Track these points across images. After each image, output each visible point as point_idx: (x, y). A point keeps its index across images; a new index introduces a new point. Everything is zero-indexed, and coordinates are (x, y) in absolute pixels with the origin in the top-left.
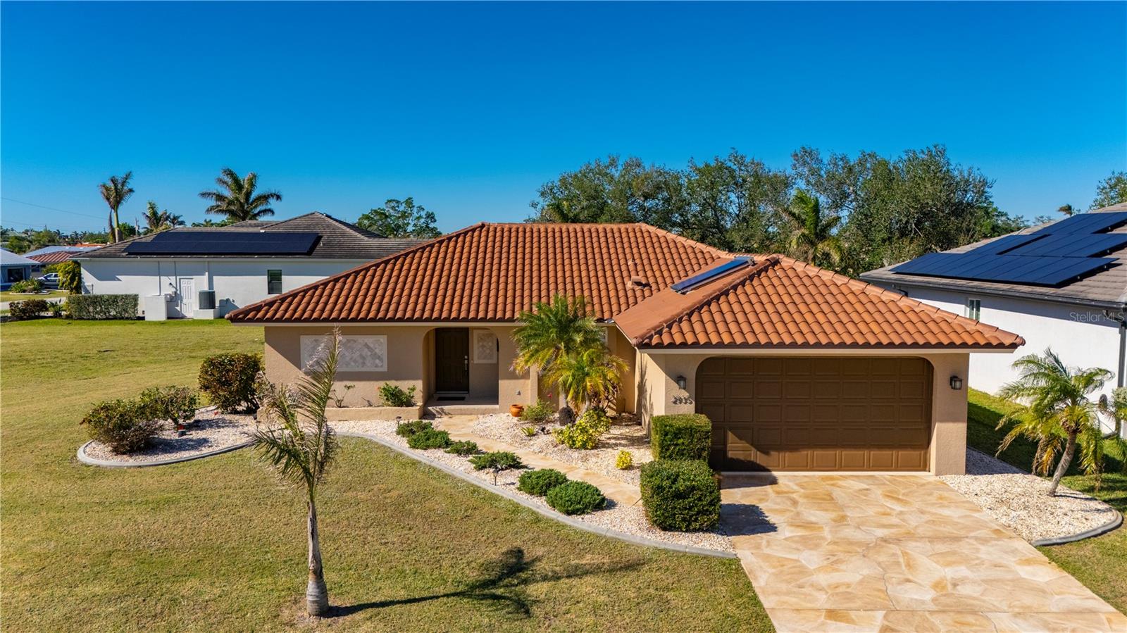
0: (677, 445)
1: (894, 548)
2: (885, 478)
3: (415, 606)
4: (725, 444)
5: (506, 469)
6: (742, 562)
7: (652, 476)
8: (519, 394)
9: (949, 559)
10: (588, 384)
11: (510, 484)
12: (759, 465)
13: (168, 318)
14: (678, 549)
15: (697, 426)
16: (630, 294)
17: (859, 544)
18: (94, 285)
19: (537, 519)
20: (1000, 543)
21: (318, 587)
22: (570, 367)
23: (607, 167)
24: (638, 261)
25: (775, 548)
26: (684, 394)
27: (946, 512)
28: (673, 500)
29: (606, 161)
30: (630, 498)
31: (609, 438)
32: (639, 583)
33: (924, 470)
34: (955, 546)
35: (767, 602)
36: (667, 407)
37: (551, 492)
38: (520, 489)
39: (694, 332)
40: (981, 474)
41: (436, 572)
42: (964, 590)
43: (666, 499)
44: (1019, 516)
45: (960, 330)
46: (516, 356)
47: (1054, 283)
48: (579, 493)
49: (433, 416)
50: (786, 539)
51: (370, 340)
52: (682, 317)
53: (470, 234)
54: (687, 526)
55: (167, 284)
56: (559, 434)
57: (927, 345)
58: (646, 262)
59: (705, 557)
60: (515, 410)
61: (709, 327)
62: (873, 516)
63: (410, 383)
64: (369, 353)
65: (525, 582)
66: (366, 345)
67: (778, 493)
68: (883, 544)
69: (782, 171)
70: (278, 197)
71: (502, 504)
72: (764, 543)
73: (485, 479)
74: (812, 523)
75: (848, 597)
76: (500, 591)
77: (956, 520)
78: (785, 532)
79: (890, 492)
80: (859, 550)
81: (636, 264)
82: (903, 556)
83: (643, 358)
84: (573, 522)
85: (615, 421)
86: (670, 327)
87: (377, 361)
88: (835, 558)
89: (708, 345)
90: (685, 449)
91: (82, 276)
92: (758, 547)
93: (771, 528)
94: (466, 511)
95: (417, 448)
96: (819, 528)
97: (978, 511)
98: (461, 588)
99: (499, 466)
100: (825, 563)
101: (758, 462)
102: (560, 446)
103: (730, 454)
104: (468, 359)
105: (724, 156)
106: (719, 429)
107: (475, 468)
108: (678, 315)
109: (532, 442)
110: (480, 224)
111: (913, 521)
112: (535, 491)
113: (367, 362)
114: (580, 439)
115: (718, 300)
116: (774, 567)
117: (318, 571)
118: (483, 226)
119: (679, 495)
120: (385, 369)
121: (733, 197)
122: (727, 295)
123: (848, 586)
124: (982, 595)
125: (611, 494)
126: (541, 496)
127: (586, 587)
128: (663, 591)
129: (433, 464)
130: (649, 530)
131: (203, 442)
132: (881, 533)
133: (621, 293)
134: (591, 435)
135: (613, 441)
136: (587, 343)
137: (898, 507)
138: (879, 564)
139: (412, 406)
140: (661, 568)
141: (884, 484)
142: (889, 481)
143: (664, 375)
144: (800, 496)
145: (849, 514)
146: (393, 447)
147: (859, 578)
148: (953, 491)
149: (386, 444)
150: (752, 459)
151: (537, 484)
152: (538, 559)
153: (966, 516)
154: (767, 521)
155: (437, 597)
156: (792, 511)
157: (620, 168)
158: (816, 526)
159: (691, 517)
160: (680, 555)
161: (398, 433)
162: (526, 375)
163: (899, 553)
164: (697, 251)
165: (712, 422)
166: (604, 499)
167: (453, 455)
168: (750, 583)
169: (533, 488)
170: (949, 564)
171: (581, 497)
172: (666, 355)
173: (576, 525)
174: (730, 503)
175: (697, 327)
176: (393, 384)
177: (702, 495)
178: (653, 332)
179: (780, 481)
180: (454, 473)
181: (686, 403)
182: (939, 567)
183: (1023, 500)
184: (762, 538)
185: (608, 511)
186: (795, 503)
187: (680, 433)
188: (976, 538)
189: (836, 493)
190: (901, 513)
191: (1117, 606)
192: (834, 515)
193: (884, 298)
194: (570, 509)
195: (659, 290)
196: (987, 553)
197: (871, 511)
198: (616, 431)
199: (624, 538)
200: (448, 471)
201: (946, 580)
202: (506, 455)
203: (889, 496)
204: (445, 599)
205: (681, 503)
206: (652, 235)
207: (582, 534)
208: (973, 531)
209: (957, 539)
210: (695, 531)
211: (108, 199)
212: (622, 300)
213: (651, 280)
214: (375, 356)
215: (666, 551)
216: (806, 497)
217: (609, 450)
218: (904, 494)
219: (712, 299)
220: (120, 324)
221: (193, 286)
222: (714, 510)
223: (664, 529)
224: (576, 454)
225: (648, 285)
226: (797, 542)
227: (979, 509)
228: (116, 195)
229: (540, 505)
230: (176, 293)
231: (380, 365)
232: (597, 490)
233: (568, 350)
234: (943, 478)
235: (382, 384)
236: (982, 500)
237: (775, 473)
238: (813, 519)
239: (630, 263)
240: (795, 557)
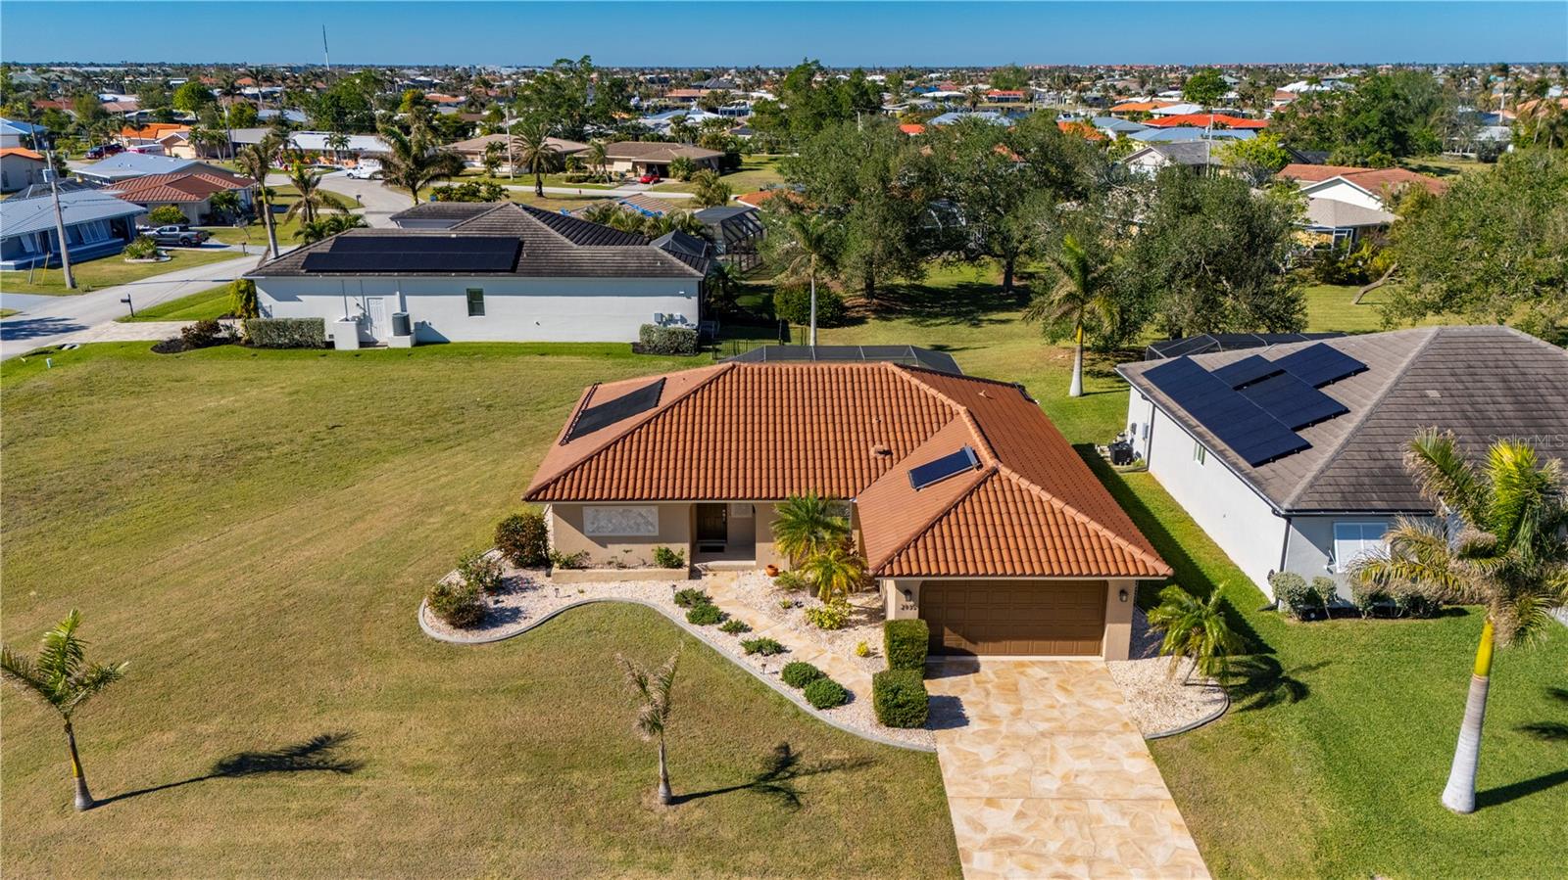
0: (902, 650)
1: (1046, 742)
3: (724, 796)
4: (942, 635)
5: (772, 655)
6: (939, 756)
8: (773, 554)
9: (1082, 751)
11: (774, 672)
12: (966, 651)
13: (361, 346)
14: (896, 743)
15: (918, 636)
16: (873, 465)
17: (1024, 737)
19: (798, 713)
20: (1122, 736)
21: (666, 788)
24: (882, 418)
25: (964, 741)
26: (910, 604)
27: (1097, 704)
28: (894, 708)
31: (852, 613)
32: (868, 777)
33: (1096, 655)
34: (1090, 740)
35: (950, 791)
36: (897, 612)
37: (807, 685)
38: (783, 679)
39: (919, 560)
41: (733, 766)
42: (1082, 781)
43: (890, 707)
44: (1148, 708)
45: (1128, 559)
47: (1252, 462)
48: (828, 693)
50: (972, 734)
52: (910, 544)
53: (722, 378)
54: (904, 725)
55: (354, 305)
57: (1099, 575)
58: (889, 419)
59: (914, 752)
61: (931, 554)
62: (1042, 708)
63: (679, 545)
64: (643, 521)
65: (793, 775)
66: (640, 514)
67: (978, 682)
68: (1040, 737)
71: (771, 695)
72: (958, 737)
73: (755, 666)
74: (995, 716)
75: (1003, 786)
76: (776, 784)
77: (1101, 713)
78: (975, 725)
79: (1063, 681)
80: (1022, 744)
81: (879, 423)
82: (1051, 749)
84: (824, 716)
86: (899, 556)
87: (650, 528)
88: (1003, 752)
89: (928, 575)
90: (908, 652)
91: (258, 296)
92: (952, 740)
93: (965, 721)
94: (745, 702)
95: (696, 623)
96: (1000, 721)
97: (1120, 703)
98: (752, 781)
99: (765, 652)
100: (996, 756)
101: (966, 648)
102: (811, 624)
103: (946, 644)
104: (726, 513)
106: (936, 625)
107: (746, 652)
108: (907, 542)
109: (787, 617)
111: (1070, 713)
112: (795, 682)
113: (641, 528)
114: (827, 622)
116: (960, 760)
117: (666, 779)
118: (734, 367)
119: (899, 705)
120: (657, 533)
122: (949, 515)
123: (1006, 777)
124: (1092, 784)
125: (852, 687)
126: (800, 689)
127: (834, 780)
128: (883, 783)
129: (712, 644)
130: (877, 725)
131: (515, 614)
132: (1043, 726)
133: (865, 465)
135: (855, 617)
137: (1063, 699)
138: (1032, 757)
139: (682, 566)
140: (883, 762)
141: (1062, 672)
143: (899, 592)
144: (994, 687)
145: (1024, 707)
146: (674, 619)
147: (1015, 769)
148: (1111, 680)
149: (669, 616)
150: (960, 645)
151: (797, 676)
152: (800, 753)
153: (1110, 709)
154: (963, 714)
155: (738, 788)
156: (983, 703)
158: (998, 719)
159: (907, 718)
160: (897, 751)
161: (677, 603)
163: (1049, 746)
164: (938, 404)
165: (932, 623)
166: (846, 693)
167: (726, 633)
168: (941, 775)
170: (1079, 757)
171: (829, 696)
172: (904, 582)
173: (825, 719)
174: (934, 694)
175: (922, 555)
176: (663, 546)
177: (914, 706)
178: (886, 561)
179: (982, 668)
180: (729, 656)
181: (911, 610)
182: (1071, 760)
183: (1159, 691)
184: (956, 732)
185: (849, 704)
186: (988, 694)
187: (904, 641)
188: (1108, 732)
189: (1022, 682)
190: (1063, 705)
191: (1173, 794)
192: (1013, 708)
194: (821, 704)
195: (899, 459)
196: (1108, 745)
197: (1042, 703)
198: (858, 601)
199: (860, 734)
200: (724, 654)
201: (1072, 771)
202: (770, 643)
203: (1061, 686)
204: (742, 790)
207: (831, 728)
208: (1108, 724)
209: (1094, 733)
210: (910, 727)
212: (866, 474)
213: (893, 446)
214: (648, 523)
215: (888, 747)
216: (998, 687)
217: (851, 630)
218: (1072, 684)
220: (312, 357)
221: (384, 309)
223: (888, 726)
224: (824, 635)
225: (889, 453)
226: (980, 736)
227: (1122, 701)
229: (797, 696)
230: (364, 315)
231: (652, 530)
232: (841, 689)
233: (818, 545)
234: (1110, 662)
235: (655, 546)
236: (1128, 691)
237: (979, 659)
238: (997, 712)
240: (975, 751)
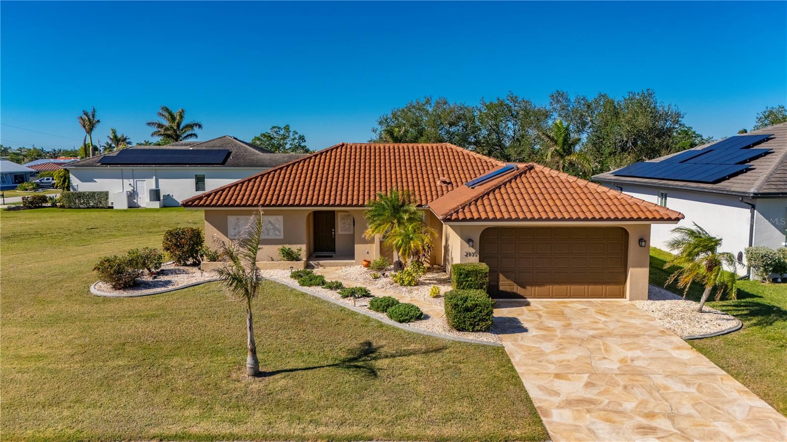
0: (467, 281)
1: (598, 341)
2: (598, 303)
3: (310, 372)
4: (498, 282)
5: (361, 297)
6: (505, 349)
7: (452, 299)
8: (368, 253)
9: (631, 346)
10: (412, 245)
11: (364, 306)
12: (519, 295)
13: (129, 207)
14: (467, 341)
15: (480, 270)
16: (439, 189)
17: (578, 339)
18: (79, 185)
19: (381, 325)
20: (663, 338)
21: (253, 359)
22: (401, 234)
23: (424, 105)
24: (444, 168)
25: (526, 341)
26: (472, 250)
27: (633, 321)
28: (464, 312)
29: (423, 101)
30: (438, 314)
31: (426, 280)
32: (443, 359)
33: (623, 297)
34: (635, 340)
35: (519, 370)
36: (461, 258)
37: (390, 310)
38: (370, 309)
39: (479, 212)
40: (658, 300)
41: (322, 354)
42: (636, 363)
43: (460, 312)
44: (677, 323)
45: (644, 210)
46: (367, 228)
47: (711, 181)
48: (407, 310)
49: (313, 267)
50: (533, 336)
51: (272, 219)
52: (471, 203)
53: (335, 150)
54: (473, 328)
55: (127, 185)
56: (394, 277)
57: (624, 219)
58: (449, 168)
59: (483, 346)
60: (365, 263)
61: (488, 208)
62: (587, 324)
63: (299, 246)
64: (272, 227)
65: (375, 359)
66: (270, 222)
67: (530, 311)
68: (592, 339)
69: (544, 107)
70: (200, 126)
71: (359, 317)
72: (520, 338)
73: (349, 303)
74: (549, 327)
75: (568, 367)
76: (359, 364)
77: (639, 325)
78: (533, 332)
79: (601, 310)
80: (577, 342)
81: (443, 170)
82: (603, 345)
83: (447, 228)
84: (403, 326)
85: (429, 270)
86: (463, 208)
87: (277, 232)
88: (561, 347)
89: (487, 219)
90: (472, 284)
91: (71, 179)
92: (516, 340)
93: (526, 330)
94: (338, 320)
95: (305, 286)
96: (554, 330)
97: (653, 321)
98: (337, 362)
99: (357, 296)
100: (556, 349)
101: (518, 293)
102: (395, 284)
103: (501, 288)
104: (334, 231)
105: (504, 97)
106: (493, 273)
107: (342, 297)
108: (468, 201)
109: (377, 282)
110: (341, 144)
111: (611, 326)
112: (380, 309)
113: (270, 232)
114: (407, 279)
115: (494, 192)
116: (525, 351)
117: (254, 350)
118: (343, 145)
119: (468, 310)
120: (282, 237)
121: (510, 125)
122: (500, 189)
123: (569, 361)
124: (648, 366)
125: (427, 311)
126: (383, 312)
127: (411, 361)
128: (458, 363)
129: (315, 295)
130: (449, 331)
131: (168, 283)
132: (591, 333)
133: (433, 188)
134: (414, 277)
135: (428, 281)
136: (411, 220)
137: (603, 319)
138: (588, 349)
139: (300, 261)
140: (456, 351)
141: (597, 306)
142: (600, 304)
143: (460, 238)
144: (544, 313)
145: (572, 322)
146: (288, 285)
147: (576, 356)
148: (639, 309)
149: (285, 284)
150: (515, 291)
151: (381, 305)
152: (382, 347)
153: (645, 324)
154: (522, 326)
155: (323, 367)
156: (538, 321)
157: (433, 105)
158: (552, 329)
159: (475, 322)
160: (468, 345)
161: (292, 277)
162: (372, 241)
163: (601, 343)
164: (483, 161)
165: (489, 267)
166: (422, 314)
167: (326, 289)
168: (509, 359)
169: (379, 308)
170: (630, 349)
171: (408, 312)
172: (461, 226)
173: (405, 328)
174: (500, 316)
175: (481, 208)
176: (287, 247)
177: (482, 309)
178: (453, 212)
179: (532, 304)
180: (329, 300)
181: (473, 256)
182: (624, 351)
183: (681, 314)
184: (519, 336)
185: (424, 321)
186: (540, 316)
187: (469, 274)
188: (649, 335)
189: (567, 311)
190: (605, 322)
191: (728, 372)
192: (563, 323)
193: (599, 190)
194: (401, 319)
195: (458, 186)
196: (653, 343)
197: (587, 321)
198: (430, 275)
199: (435, 335)
200: (324, 299)
201: (628, 358)
202: (361, 289)
203: (600, 312)
204: (328, 368)
205: (468, 315)
206: (454, 151)
207: (409, 333)
208: (647, 332)
209: (637, 336)
210: (478, 331)
211: (84, 127)
212: (434, 193)
213: (453, 180)
214: (275, 229)
215: (460, 342)
216: (547, 313)
217: (425, 286)
218: (608, 311)
219: (490, 191)
220: (97, 211)
221: (145, 186)
222: (489, 318)
223: (459, 330)
224: (404, 289)
225: (450, 183)
226: (539, 338)
227: (653, 319)
228: (90, 124)
229: (382, 317)
230: (133, 190)
231: (279, 234)
232: (418, 308)
233: (399, 223)
234: (634, 302)
235: (281, 247)
236: (656, 315)
237: (529, 300)
238: (551, 325)
239: (439, 169)
240: (538, 346)
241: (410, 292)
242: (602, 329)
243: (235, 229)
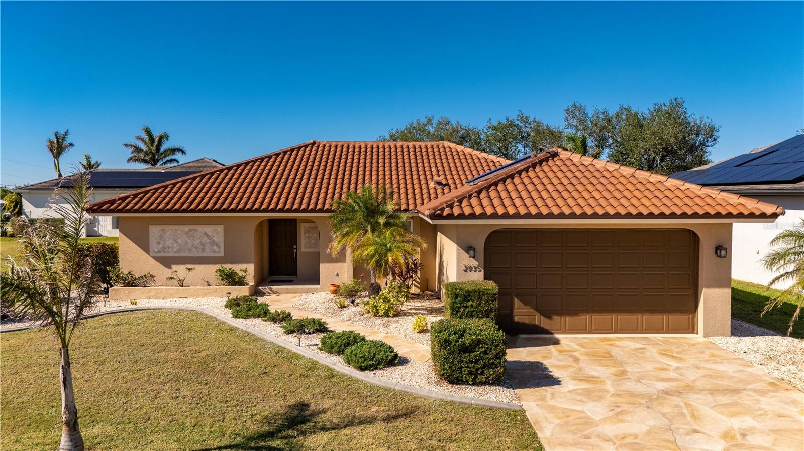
0: (466, 307)
1: (676, 400)
2: (658, 339)
4: (511, 309)
5: (313, 332)
6: (527, 414)
7: (440, 332)
8: (337, 275)
9: (733, 410)
10: (390, 258)
11: (312, 345)
12: (542, 328)
14: (464, 401)
15: (485, 290)
16: (432, 191)
17: (642, 396)
18: (32, 211)
19: (331, 374)
20: (778, 394)
22: (375, 243)
23: (425, 125)
24: (440, 168)
25: (559, 400)
26: (474, 263)
27: (720, 367)
28: (460, 353)
29: (423, 121)
30: (423, 356)
31: (411, 309)
32: (421, 435)
33: (693, 332)
34: (735, 398)
36: (458, 275)
37: (348, 351)
38: (321, 349)
39: (482, 206)
40: (745, 336)
41: (217, 425)
43: (453, 352)
44: (790, 370)
46: (331, 240)
48: (373, 350)
49: (262, 294)
50: (570, 392)
51: (209, 229)
52: (472, 194)
54: (474, 380)
56: (365, 305)
57: (695, 215)
58: (446, 168)
59: (490, 409)
60: (332, 288)
61: (496, 202)
62: (651, 371)
63: (244, 266)
64: (208, 241)
65: (303, 433)
66: (206, 234)
67: (561, 351)
68: (665, 396)
70: (183, 152)
71: (302, 362)
72: (549, 395)
73: (291, 342)
74: (593, 377)
75: (637, 448)
77: (732, 375)
78: (568, 385)
79: (665, 350)
80: (642, 401)
81: (438, 171)
82: (687, 407)
83: (442, 240)
84: (365, 377)
85: (416, 297)
87: (215, 247)
88: (618, 410)
89: (495, 216)
90: (474, 311)
91: (23, 204)
92: (543, 399)
93: (556, 382)
94: (266, 368)
95: (239, 318)
96: (601, 381)
97: (750, 366)
98: (237, 441)
99: (307, 331)
100: (610, 414)
101: (542, 325)
102: (366, 315)
103: (517, 319)
104: (296, 249)
105: (513, 117)
106: (505, 296)
107: (285, 332)
108: (468, 192)
109: (342, 312)
110: (312, 142)
111: (691, 376)
112: (334, 350)
113: (206, 248)
114: (383, 307)
115: (505, 182)
116: (560, 418)
117: (72, 423)
118: (314, 143)
119: (465, 349)
120: (222, 254)
122: (513, 178)
123: (636, 437)
125: (406, 353)
126: (339, 355)
128: (446, 442)
129: (249, 330)
130: (437, 384)
132: (661, 386)
133: (425, 191)
134: (392, 304)
135: (414, 311)
137: (674, 364)
138: (664, 415)
139: (244, 285)
140: (446, 419)
141: (658, 344)
142: (662, 341)
143: (456, 245)
144: (582, 354)
145: (628, 369)
146: (218, 317)
147: (644, 429)
148: (722, 349)
149: (213, 315)
150: (536, 323)
151: (336, 343)
152: (324, 411)
153: (740, 371)
154: (551, 375)
156: (574, 367)
158: (598, 379)
159: (477, 370)
160: (466, 407)
161: (226, 306)
163: (682, 404)
165: (499, 286)
166: (396, 356)
167: (267, 322)
168: (535, 434)
169: (332, 347)
170: (733, 415)
171: (375, 354)
172: (457, 226)
173: (367, 380)
174: (516, 360)
175: (485, 202)
176: (227, 267)
177: (487, 348)
178: (445, 205)
179: (562, 342)
180: (265, 337)
181: (475, 271)
182: (724, 418)
183: (789, 357)
184: (547, 391)
185: (400, 367)
186: (577, 360)
187: (469, 296)
188: (755, 391)
189: (615, 351)
190: (678, 368)
192: (614, 370)
193: (652, 180)
194: (363, 365)
195: (457, 188)
196: (766, 403)
197: (649, 367)
198: (417, 304)
199: (413, 391)
200: (260, 336)
201: (734, 430)
202: (313, 320)
203: (664, 354)
205: (466, 357)
206: (453, 150)
207: (372, 388)
208: (750, 384)
209: (736, 391)
210: (482, 384)
211: (52, 151)
212: (425, 196)
213: (450, 182)
214: (213, 243)
215: (452, 403)
216: (587, 354)
217: (409, 317)
218: (677, 352)
219: (499, 181)
222: (499, 363)
223: (452, 382)
224: (379, 321)
225: (447, 184)
226: (580, 394)
227: (751, 365)
228: (58, 148)
229: (337, 363)
231: (217, 251)
232: (390, 347)
233: (373, 231)
234: (711, 339)
235: (218, 267)
236: (751, 357)
237: (557, 336)
238: (595, 374)
239: (433, 169)
240: (579, 408)
241: (387, 325)
242: (676, 380)
243: (159, 243)
